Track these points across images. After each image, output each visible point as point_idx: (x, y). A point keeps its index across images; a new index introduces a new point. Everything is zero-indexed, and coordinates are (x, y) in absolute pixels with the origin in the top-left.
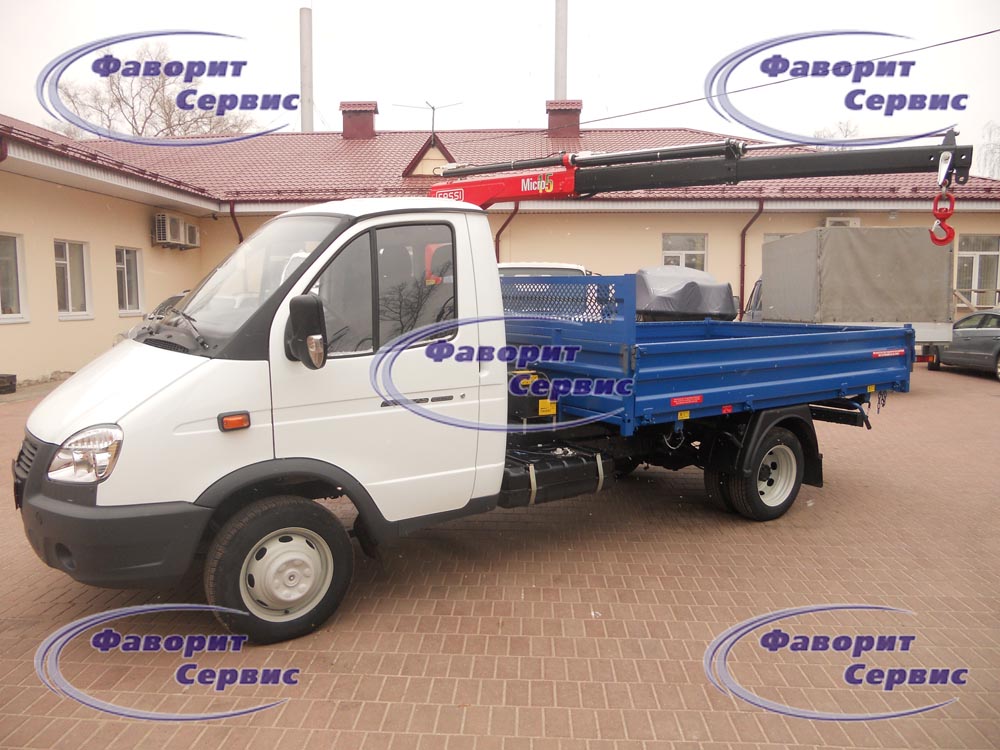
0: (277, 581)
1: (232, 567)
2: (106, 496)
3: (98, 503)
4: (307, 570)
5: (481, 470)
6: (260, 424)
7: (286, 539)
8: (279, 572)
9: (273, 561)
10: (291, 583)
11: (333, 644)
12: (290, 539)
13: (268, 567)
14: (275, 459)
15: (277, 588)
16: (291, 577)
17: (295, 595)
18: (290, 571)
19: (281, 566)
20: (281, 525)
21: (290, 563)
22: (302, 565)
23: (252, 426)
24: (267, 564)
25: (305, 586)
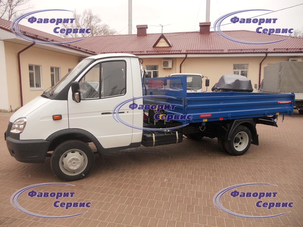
0: (69, 164)
1: (57, 159)
2: (22, 137)
3: (20, 139)
4: (79, 161)
5: (134, 134)
6: (64, 118)
7: (73, 152)
8: (70, 161)
9: (69, 158)
10: (74, 165)
11: (86, 183)
12: (74, 152)
13: (67, 160)
14: (69, 128)
15: (70, 166)
16: (74, 163)
17: (75, 168)
18: (74, 161)
19: (71, 160)
20: (72, 148)
21: (73, 159)
22: (77, 160)
23: (62, 119)
24: (67, 159)
25: (78, 166)
